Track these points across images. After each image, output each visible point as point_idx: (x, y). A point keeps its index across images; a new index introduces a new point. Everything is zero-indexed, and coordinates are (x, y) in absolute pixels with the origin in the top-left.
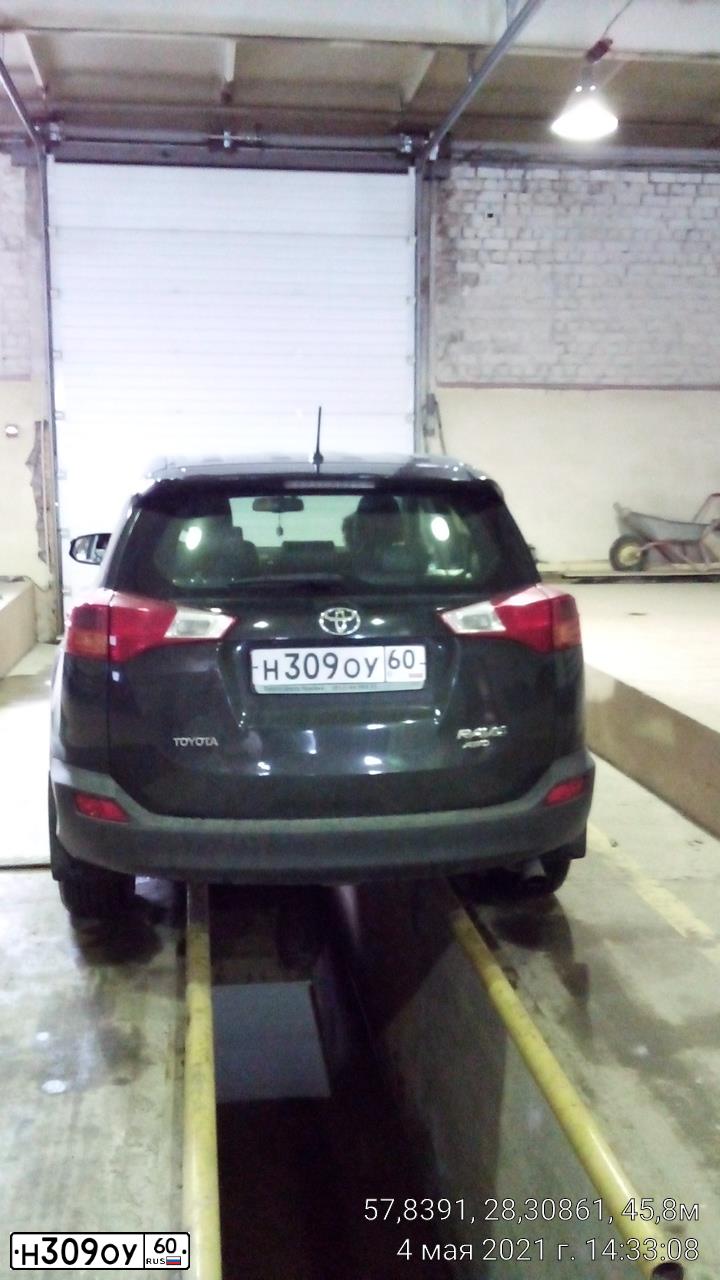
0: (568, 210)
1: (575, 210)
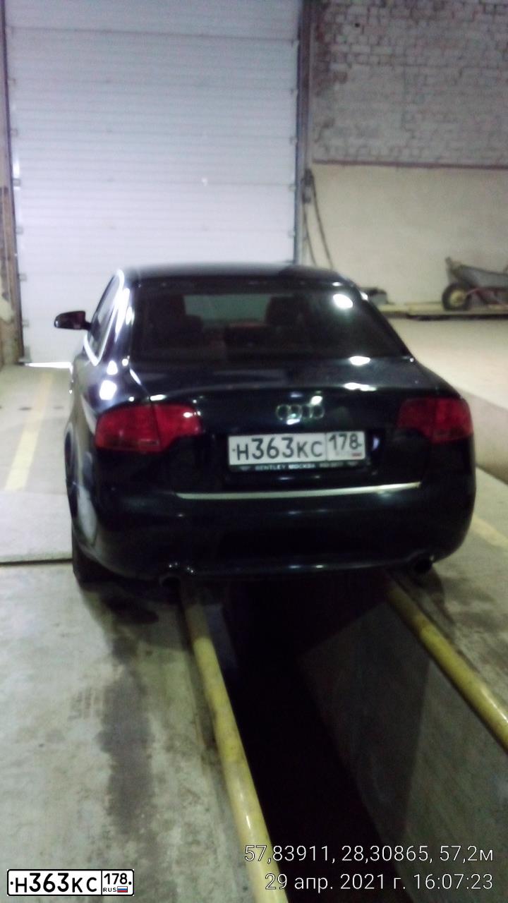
0: (417, 23)
1: (422, 23)
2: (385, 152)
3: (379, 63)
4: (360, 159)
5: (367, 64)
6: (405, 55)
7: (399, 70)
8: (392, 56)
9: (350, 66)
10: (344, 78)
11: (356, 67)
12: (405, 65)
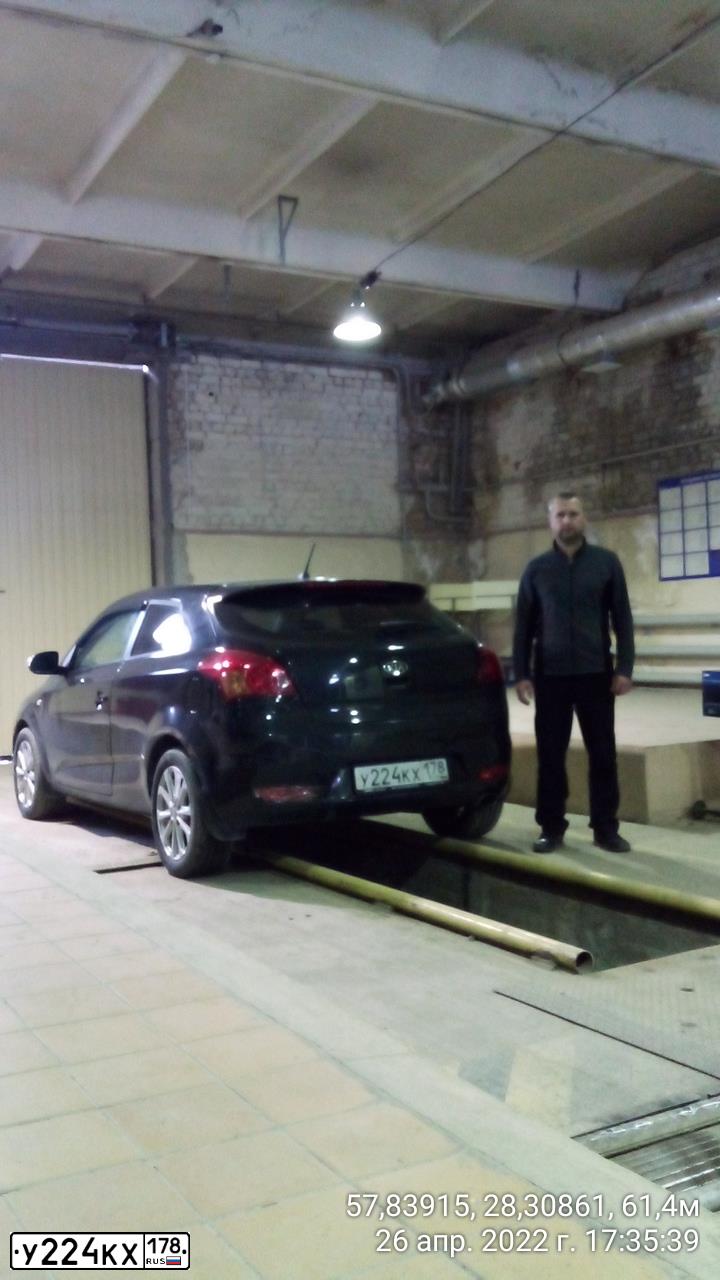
0: (269, 393)
1: (275, 394)
2: (248, 520)
3: (235, 433)
4: (224, 528)
5: (222, 432)
6: (260, 425)
7: (256, 439)
8: (248, 426)
9: (206, 434)
10: (198, 447)
11: (213, 437)
12: (261, 435)
